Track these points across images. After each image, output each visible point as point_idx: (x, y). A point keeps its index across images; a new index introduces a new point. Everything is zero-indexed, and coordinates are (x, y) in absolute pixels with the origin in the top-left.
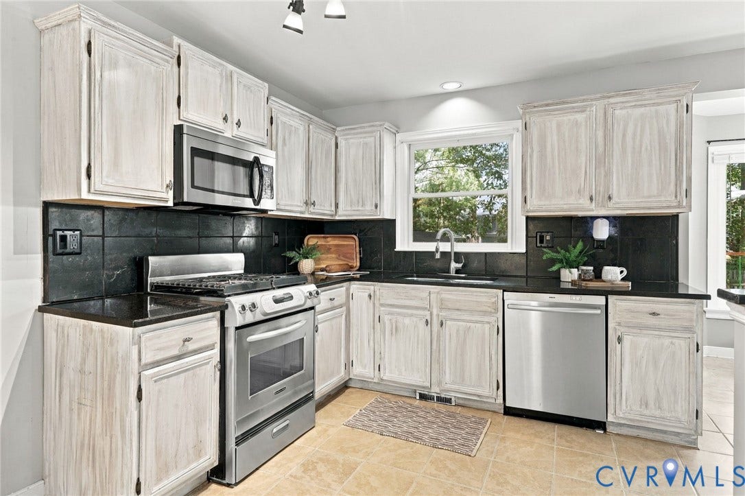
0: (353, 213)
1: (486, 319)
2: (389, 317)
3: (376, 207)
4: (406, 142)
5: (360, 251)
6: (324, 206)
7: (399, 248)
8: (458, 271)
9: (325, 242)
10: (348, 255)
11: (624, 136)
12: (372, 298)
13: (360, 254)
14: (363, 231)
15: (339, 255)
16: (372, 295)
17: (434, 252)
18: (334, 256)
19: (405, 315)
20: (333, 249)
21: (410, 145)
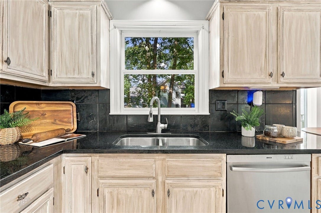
0: (68, 80)
1: (212, 183)
2: (110, 190)
3: (93, 75)
4: (118, 28)
5: (77, 115)
6: (31, 70)
7: (112, 112)
8: (163, 131)
9: (39, 108)
10: (66, 120)
11: (290, 30)
12: (89, 171)
13: (77, 118)
14: (80, 98)
15: (55, 120)
16: (89, 167)
17: (148, 116)
18: (48, 121)
19: (128, 186)
20: (48, 115)
21: (121, 31)
